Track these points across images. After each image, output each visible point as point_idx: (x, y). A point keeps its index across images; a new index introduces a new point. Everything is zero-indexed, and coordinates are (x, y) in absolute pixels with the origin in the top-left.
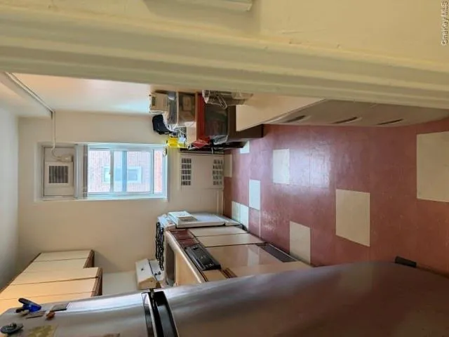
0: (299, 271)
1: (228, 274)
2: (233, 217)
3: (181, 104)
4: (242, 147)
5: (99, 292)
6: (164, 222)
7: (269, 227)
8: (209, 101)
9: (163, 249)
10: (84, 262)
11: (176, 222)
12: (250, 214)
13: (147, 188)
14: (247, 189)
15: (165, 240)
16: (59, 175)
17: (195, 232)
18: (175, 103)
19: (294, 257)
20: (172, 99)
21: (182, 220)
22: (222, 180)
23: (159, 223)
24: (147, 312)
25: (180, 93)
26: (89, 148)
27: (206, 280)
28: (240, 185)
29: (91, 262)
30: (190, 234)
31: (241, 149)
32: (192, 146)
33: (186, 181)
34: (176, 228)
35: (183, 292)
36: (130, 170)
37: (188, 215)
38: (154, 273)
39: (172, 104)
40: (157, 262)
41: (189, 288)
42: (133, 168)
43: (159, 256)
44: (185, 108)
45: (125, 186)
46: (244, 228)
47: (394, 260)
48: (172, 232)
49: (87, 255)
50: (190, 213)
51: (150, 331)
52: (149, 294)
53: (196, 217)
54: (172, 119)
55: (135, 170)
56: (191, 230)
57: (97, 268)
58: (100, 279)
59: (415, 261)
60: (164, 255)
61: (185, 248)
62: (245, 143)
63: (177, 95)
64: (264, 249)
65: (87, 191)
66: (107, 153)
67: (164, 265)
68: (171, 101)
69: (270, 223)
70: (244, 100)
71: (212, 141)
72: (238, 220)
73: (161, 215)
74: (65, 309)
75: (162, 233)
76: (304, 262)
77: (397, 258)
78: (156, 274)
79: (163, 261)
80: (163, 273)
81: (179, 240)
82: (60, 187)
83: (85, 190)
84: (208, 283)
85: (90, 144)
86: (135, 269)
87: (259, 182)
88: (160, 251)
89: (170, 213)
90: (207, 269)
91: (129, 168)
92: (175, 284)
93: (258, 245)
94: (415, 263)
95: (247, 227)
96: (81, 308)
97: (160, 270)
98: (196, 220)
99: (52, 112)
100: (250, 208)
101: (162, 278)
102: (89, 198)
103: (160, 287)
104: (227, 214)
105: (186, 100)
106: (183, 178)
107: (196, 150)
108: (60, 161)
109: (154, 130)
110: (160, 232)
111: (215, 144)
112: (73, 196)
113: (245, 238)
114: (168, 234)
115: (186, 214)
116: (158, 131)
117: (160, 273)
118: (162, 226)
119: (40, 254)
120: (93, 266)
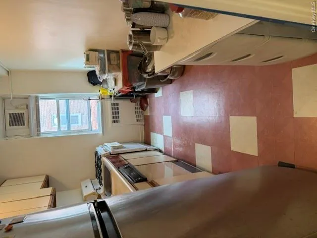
0: (204, 178)
1: (153, 184)
2: (152, 144)
3: (109, 60)
4: (156, 92)
5: (54, 205)
6: (101, 151)
7: (179, 149)
8: (133, 48)
9: (101, 171)
10: (41, 184)
11: (110, 150)
12: (165, 140)
13: (86, 127)
14: (161, 122)
15: (102, 163)
16: (17, 120)
17: (125, 156)
18: (105, 59)
19: (200, 169)
20: (102, 56)
21: (115, 149)
22: (142, 118)
23: (97, 152)
24: (93, 218)
25: (107, 50)
26: (39, 98)
27: (137, 189)
28: (156, 121)
29: (47, 184)
30: (121, 158)
31: (156, 94)
32: (119, 93)
33: (116, 119)
34: (111, 154)
35: (121, 200)
36: (72, 116)
37: (118, 144)
38: (95, 189)
39: (102, 60)
40: (97, 181)
41: (125, 197)
42: (75, 115)
43: (98, 176)
44: (112, 62)
45: (69, 126)
46: (160, 151)
47: (277, 164)
48: (108, 157)
49: (43, 178)
50: (120, 143)
51: (96, 233)
52: (94, 203)
53: (124, 145)
54: (103, 71)
55: (77, 116)
56: (122, 155)
57: (51, 188)
58: (54, 196)
59: (294, 164)
60: (103, 175)
61: (119, 168)
62: (158, 89)
63: (106, 52)
64: (176, 164)
65: (40, 131)
66: (54, 102)
67: (103, 182)
68: (101, 57)
69: (180, 146)
70: (161, 46)
71: (134, 88)
72: (156, 145)
73: (98, 146)
74: (23, 222)
75: (100, 159)
76: (208, 172)
77: (280, 162)
78: (97, 189)
79: (102, 179)
80: (102, 188)
81: (113, 163)
82: (19, 129)
83: (39, 130)
84: (138, 191)
85: (40, 95)
86: (81, 187)
87: (170, 117)
88: (99, 173)
89: (105, 144)
90: (137, 182)
91: (71, 115)
92: (112, 195)
93: (172, 162)
94: (294, 165)
95: (163, 150)
96: (37, 219)
97: (99, 186)
98: (125, 148)
99: (8, 72)
100: (165, 136)
101: (101, 191)
102: (42, 136)
103: (101, 198)
104: (147, 142)
105: (113, 56)
106: (113, 117)
107: (122, 96)
108: (17, 108)
109: (89, 81)
110: (98, 158)
111: (136, 90)
112: (30, 135)
113: (162, 158)
114: (104, 159)
115: (117, 144)
116: (92, 83)
117: (100, 189)
118: (99, 154)
119: (6, 180)
120: (48, 187)
